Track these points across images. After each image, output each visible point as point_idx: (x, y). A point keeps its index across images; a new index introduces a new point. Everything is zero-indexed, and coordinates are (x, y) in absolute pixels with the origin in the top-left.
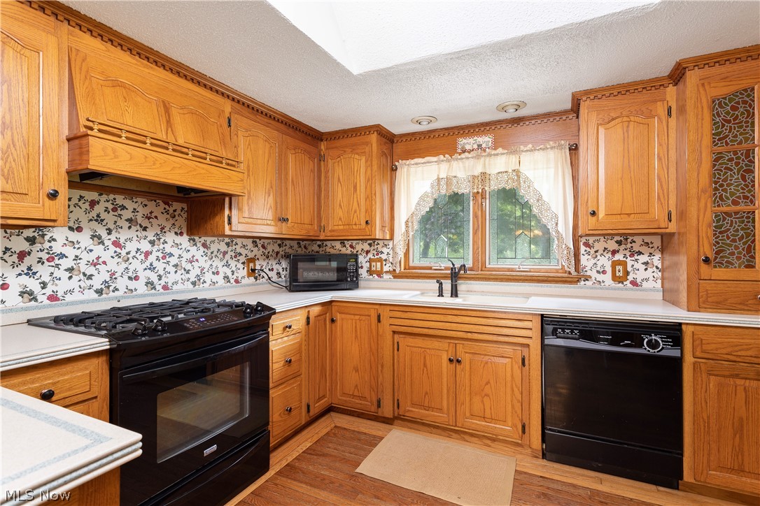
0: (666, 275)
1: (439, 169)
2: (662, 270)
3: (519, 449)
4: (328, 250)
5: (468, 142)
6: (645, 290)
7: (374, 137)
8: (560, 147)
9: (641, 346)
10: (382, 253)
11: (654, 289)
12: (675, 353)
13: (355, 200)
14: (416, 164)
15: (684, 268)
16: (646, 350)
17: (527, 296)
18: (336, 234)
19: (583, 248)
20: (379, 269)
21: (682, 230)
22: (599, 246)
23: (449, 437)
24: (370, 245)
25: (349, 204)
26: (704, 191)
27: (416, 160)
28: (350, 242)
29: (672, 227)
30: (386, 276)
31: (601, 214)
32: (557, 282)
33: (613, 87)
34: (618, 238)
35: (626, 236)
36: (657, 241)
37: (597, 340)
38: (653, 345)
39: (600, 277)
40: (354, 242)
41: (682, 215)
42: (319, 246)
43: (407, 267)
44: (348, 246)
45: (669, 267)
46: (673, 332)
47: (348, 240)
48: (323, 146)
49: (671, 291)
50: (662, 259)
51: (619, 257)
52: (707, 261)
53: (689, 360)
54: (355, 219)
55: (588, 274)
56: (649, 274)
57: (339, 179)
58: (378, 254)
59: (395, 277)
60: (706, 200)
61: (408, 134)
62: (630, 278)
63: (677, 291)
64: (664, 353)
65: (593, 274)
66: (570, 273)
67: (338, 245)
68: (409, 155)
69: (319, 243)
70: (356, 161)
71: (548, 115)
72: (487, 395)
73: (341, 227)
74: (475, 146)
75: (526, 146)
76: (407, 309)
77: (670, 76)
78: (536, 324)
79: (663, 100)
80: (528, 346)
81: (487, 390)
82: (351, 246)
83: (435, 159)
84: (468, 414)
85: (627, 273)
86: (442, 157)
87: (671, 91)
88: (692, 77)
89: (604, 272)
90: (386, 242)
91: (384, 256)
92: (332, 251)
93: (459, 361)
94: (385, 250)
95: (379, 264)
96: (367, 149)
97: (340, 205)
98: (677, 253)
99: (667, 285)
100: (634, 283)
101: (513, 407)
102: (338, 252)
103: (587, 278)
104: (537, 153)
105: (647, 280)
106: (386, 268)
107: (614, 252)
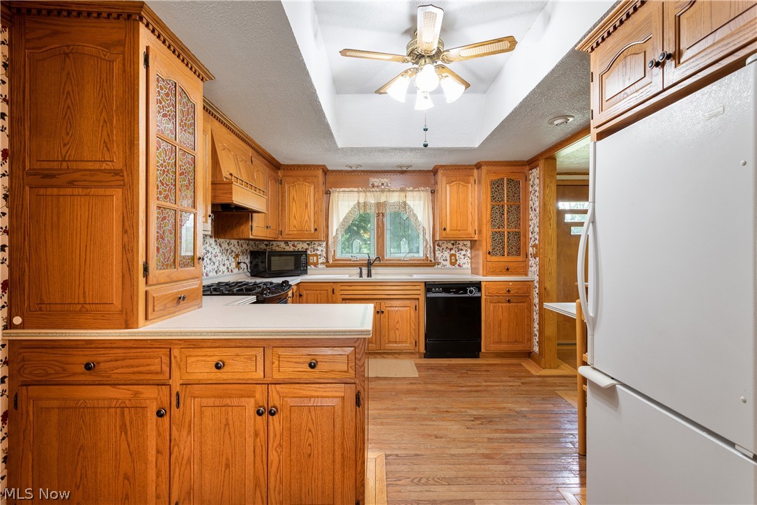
0: (473, 261)
1: (359, 196)
2: (471, 259)
3: (413, 356)
4: (274, 248)
5: (375, 180)
6: (464, 269)
7: (320, 173)
8: (427, 191)
9: (466, 293)
10: (317, 250)
11: (467, 268)
12: (478, 295)
13: (306, 214)
14: (344, 191)
15: (481, 257)
16: (468, 295)
17: (411, 275)
18: (291, 236)
19: (437, 247)
20: (315, 261)
21: (481, 239)
22: (444, 246)
23: (375, 358)
24: (308, 244)
25: (302, 217)
26: (488, 222)
27: (343, 189)
28: (292, 243)
29: (476, 238)
30: (320, 266)
31: (448, 229)
32: (424, 266)
33: (453, 166)
34: (452, 242)
35: (456, 241)
36: (469, 244)
37: (449, 292)
38: (471, 292)
39: (445, 263)
40: (296, 243)
41: (480, 232)
42: (266, 245)
43: (335, 260)
44: (290, 245)
45: (474, 256)
46: (478, 285)
47: (291, 241)
48: (280, 173)
49: (475, 268)
50: (471, 253)
51: (453, 252)
52: (489, 253)
53: (483, 297)
54: (307, 227)
55: (439, 261)
56: (465, 261)
57: (294, 198)
58: (314, 251)
59: (327, 266)
60: (489, 226)
61: (338, 171)
62: (458, 263)
63: (478, 269)
64: (475, 295)
65: (441, 261)
66: (431, 261)
67: (283, 245)
68: (338, 185)
69: (266, 243)
70: (307, 188)
71: (420, 171)
72: (397, 329)
73: (295, 232)
74: (380, 184)
75: (409, 188)
76: (352, 284)
77: (475, 165)
78: (422, 287)
79: (473, 176)
80: (418, 299)
81: (398, 326)
82: (294, 245)
83: (356, 189)
84: (387, 342)
85: (457, 260)
86: (360, 189)
87: (476, 171)
88: (484, 169)
89: (446, 260)
90: (320, 242)
91: (319, 253)
92: (278, 249)
93: (383, 312)
94: (320, 248)
95: (315, 258)
96: (315, 180)
97: (295, 217)
98: (478, 250)
99: (473, 266)
100: (459, 265)
101: (411, 333)
102: (282, 250)
103: (439, 264)
104: (415, 192)
105: (465, 263)
106: (320, 261)
107: (451, 249)
